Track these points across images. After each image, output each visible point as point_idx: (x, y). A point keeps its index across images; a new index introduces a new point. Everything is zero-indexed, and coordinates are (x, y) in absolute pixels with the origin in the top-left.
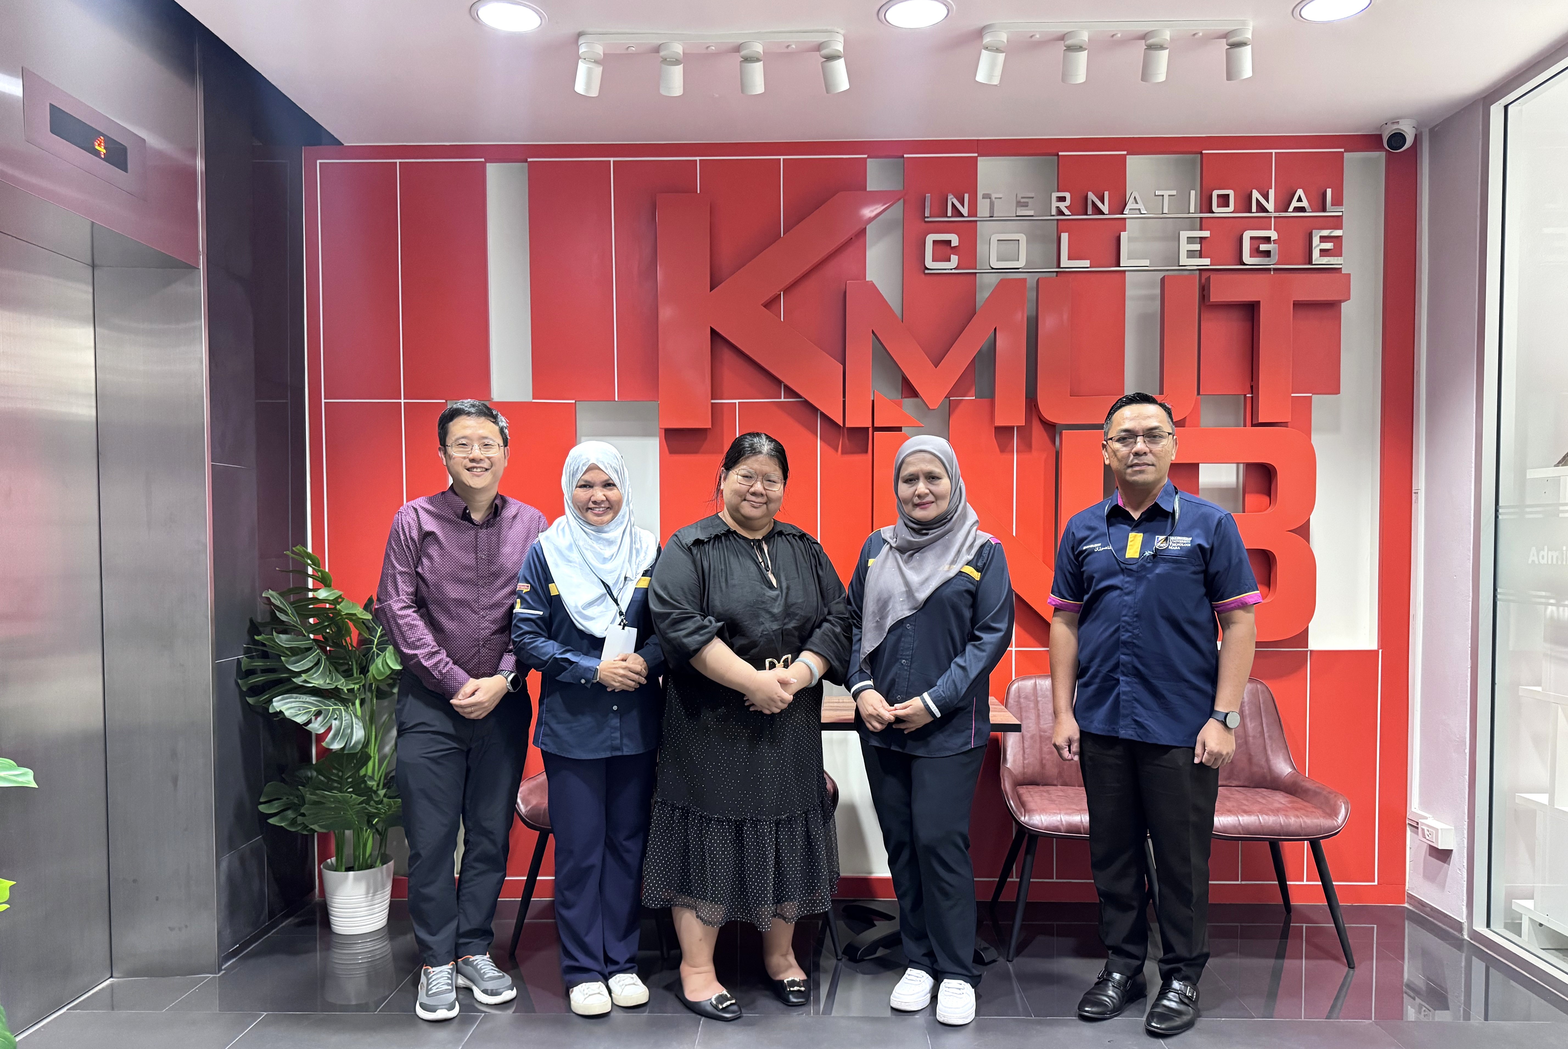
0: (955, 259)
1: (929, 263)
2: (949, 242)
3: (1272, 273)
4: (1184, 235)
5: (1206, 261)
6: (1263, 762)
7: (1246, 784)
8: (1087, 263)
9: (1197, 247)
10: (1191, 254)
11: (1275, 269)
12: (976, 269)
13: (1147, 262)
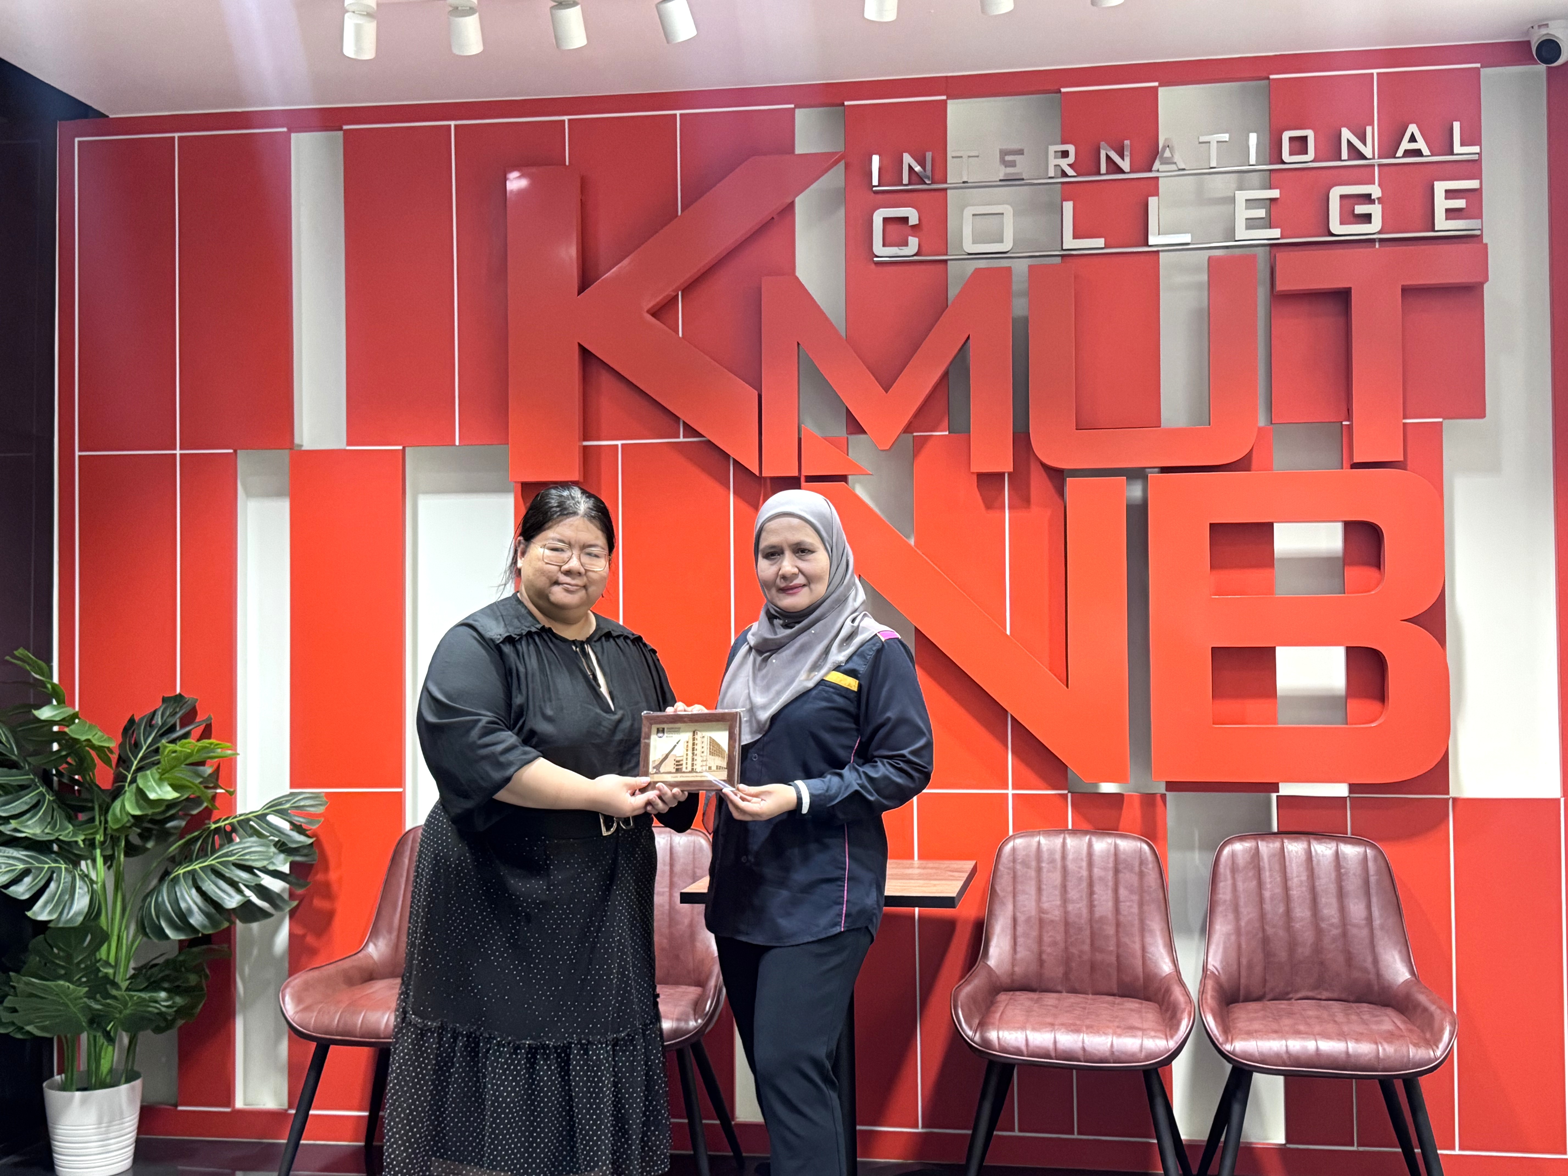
0: (914, 243)
1: (878, 248)
2: (905, 220)
3: (1377, 246)
4: (1242, 196)
5: (1276, 233)
6: (1369, 964)
7: (1343, 996)
8: (1100, 242)
9: (1261, 213)
10: (1252, 224)
11: (1381, 240)
12: (946, 254)
13: (1186, 238)
